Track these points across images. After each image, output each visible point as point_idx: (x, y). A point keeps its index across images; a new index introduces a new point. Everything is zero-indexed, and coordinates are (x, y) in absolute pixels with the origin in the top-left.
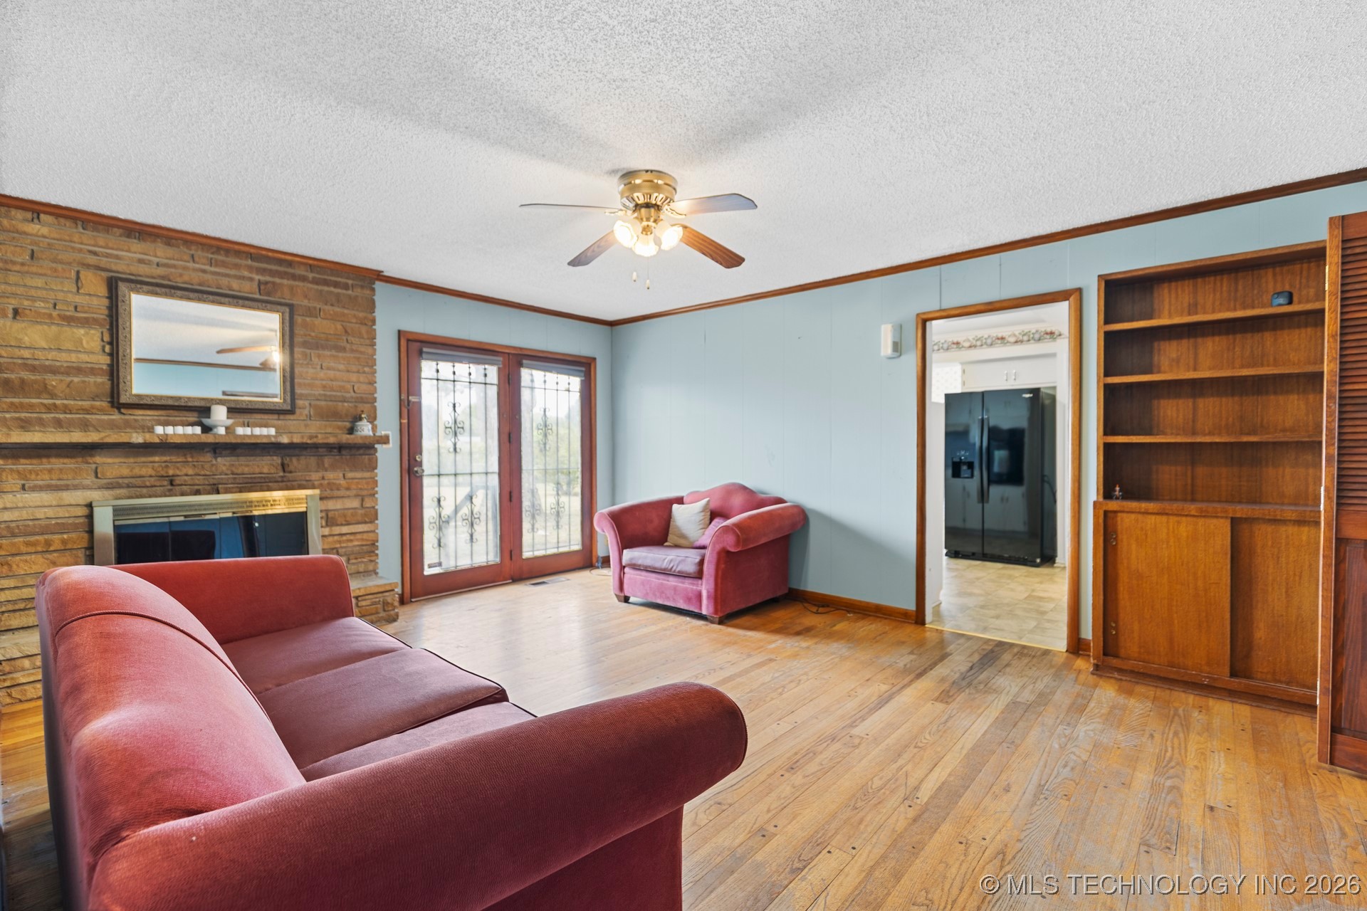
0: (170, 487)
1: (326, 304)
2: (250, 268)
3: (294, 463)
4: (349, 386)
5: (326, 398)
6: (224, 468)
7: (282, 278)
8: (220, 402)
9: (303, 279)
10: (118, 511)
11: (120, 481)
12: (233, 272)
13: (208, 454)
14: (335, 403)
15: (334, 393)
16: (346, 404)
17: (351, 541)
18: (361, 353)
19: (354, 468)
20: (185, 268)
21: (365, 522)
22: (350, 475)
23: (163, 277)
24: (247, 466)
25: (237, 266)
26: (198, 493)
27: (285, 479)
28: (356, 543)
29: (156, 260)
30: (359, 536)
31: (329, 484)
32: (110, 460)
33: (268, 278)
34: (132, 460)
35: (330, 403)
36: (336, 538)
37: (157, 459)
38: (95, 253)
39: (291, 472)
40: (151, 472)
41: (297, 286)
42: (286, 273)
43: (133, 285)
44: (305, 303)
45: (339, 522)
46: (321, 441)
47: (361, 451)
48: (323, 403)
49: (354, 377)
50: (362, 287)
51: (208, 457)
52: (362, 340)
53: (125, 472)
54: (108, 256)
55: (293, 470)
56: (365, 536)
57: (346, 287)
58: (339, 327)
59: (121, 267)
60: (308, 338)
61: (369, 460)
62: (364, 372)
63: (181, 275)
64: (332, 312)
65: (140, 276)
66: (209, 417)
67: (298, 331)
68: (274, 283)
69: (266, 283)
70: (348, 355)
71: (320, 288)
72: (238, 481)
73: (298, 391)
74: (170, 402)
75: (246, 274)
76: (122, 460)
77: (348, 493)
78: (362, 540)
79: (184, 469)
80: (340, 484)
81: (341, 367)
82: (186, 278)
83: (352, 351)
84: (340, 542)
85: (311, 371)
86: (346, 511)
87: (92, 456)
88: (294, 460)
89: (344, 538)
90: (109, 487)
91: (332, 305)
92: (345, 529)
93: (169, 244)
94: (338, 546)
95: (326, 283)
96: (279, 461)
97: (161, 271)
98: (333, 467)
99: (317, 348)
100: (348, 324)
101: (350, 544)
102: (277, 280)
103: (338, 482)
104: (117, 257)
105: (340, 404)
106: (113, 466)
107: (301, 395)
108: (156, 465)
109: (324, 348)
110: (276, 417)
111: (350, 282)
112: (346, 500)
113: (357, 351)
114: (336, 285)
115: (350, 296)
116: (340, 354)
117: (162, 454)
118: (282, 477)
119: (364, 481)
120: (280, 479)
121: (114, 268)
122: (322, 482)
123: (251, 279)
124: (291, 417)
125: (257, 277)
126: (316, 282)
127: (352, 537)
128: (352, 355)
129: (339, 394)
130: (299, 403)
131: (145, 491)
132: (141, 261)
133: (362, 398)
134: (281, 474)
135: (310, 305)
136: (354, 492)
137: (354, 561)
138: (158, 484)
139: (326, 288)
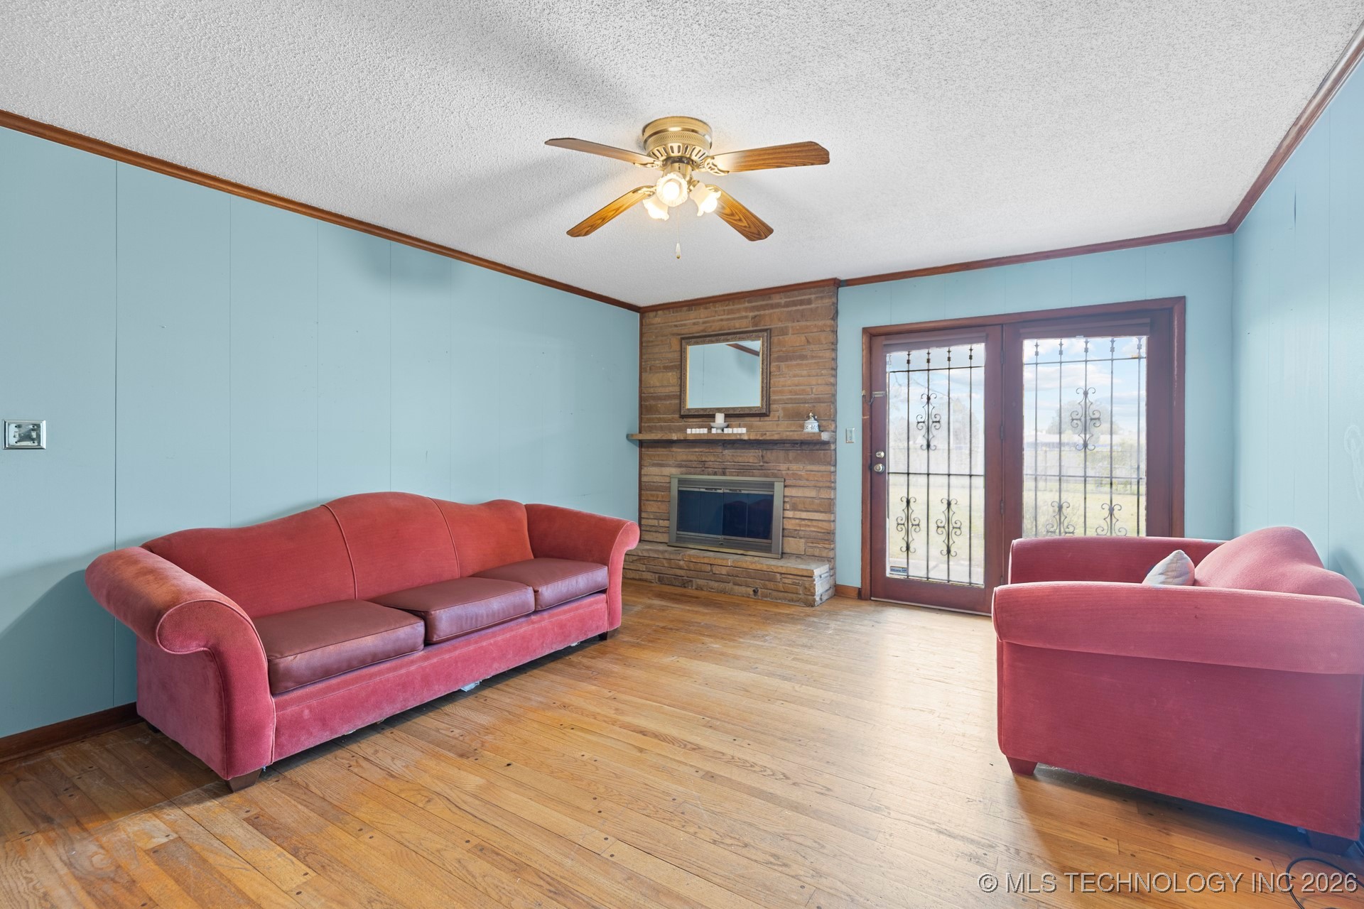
0: (703, 469)
1: (794, 322)
2: (746, 309)
3: (769, 455)
4: (808, 389)
5: (792, 401)
6: (729, 458)
7: (765, 310)
8: (719, 410)
9: (778, 306)
10: (681, 482)
11: (683, 463)
12: (737, 315)
13: (720, 447)
14: (798, 405)
15: (798, 397)
16: (807, 405)
17: (809, 526)
18: (820, 357)
19: (813, 462)
20: (714, 321)
21: (822, 512)
22: (810, 467)
23: (703, 331)
24: (741, 456)
25: (739, 310)
26: (715, 474)
27: (763, 468)
28: (813, 529)
29: (701, 321)
30: (815, 523)
31: (793, 474)
32: (679, 450)
33: (756, 313)
34: (687, 450)
35: (795, 405)
36: (797, 521)
37: (697, 450)
38: (676, 326)
39: (767, 463)
40: (695, 458)
41: (775, 312)
42: (767, 305)
43: (688, 341)
44: (780, 325)
45: (800, 508)
46: (768, 438)
47: (818, 447)
48: (790, 405)
49: (813, 380)
50: (822, 298)
51: (719, 450)
52: (821, 346)
53: (684, 458)
54: (682, 325)
55: (768, 461)
56: (820, 524)
57: (809, 302)
58: (803, 339)
59: (685, 330)
60: (781, 354)
61: (824, 455)
62: (822, 375)
63: (711, 327)
64: (798, 328)
65: (693, 333)
66: (714, 422)
67: (774, 349)
68: (760, 316)
69: (756, 316)
70: (810, 361)
71: (790, 309)
72: (736, 467)
73: (773, 397)
74: (702, 413)
75: (744, 314)
76: (683, 450)
77: (807, 483)
78: (818, 527)
79: (711, 457)
80: (801, 475)
81: (805, 373)
82: (713, 328)
83: (813, 357)
84: (800, 525)
85: (782, 379)
86: (806, 499)
87: (672, 447)
88: (769, 452)
89: (803, 522)
90: (680, 466)
91: (798, 321)
92: (804, 515)
93: (706, 308)
94: (798, 528)
95: (794, 304)
96: (760, 454)
97: (701, 328)
98: (796, 460)
99: (787, 360)
100: (811, 334)
101: (808, 529)
102: (762, 312)
103: (800, 473)
104: (685, 325)
105: (802, 405)
106: (681, 453)
107: (775, 400)
108: (697, 453)
109: (791, 359)
110: (758, 419)
111: (813, 297)
112: (806, 489)
113: (816, 357)
114: (802, 303)
115: (811, 309)
116: (804, 362)
117: (699, 447)
118: (761, 466)
119: (820, 474)
120: (760, 468)
121: (683, 332)
122: (788, 472)
123: (746, 317)
124: (766, 418)
125: (751, 314)
126: (787, 305)
127: (809, 523)
128: (813, 361)
129: (802, 397)
130: (774, 407)
131: (692, 470)
132: (694, 324)
133: (819, 398)
134: (761, 464)
135: (783, 325)
136: (813, 483)
137: (811, 545)
138: (697, 466)
139: (794, 308)
